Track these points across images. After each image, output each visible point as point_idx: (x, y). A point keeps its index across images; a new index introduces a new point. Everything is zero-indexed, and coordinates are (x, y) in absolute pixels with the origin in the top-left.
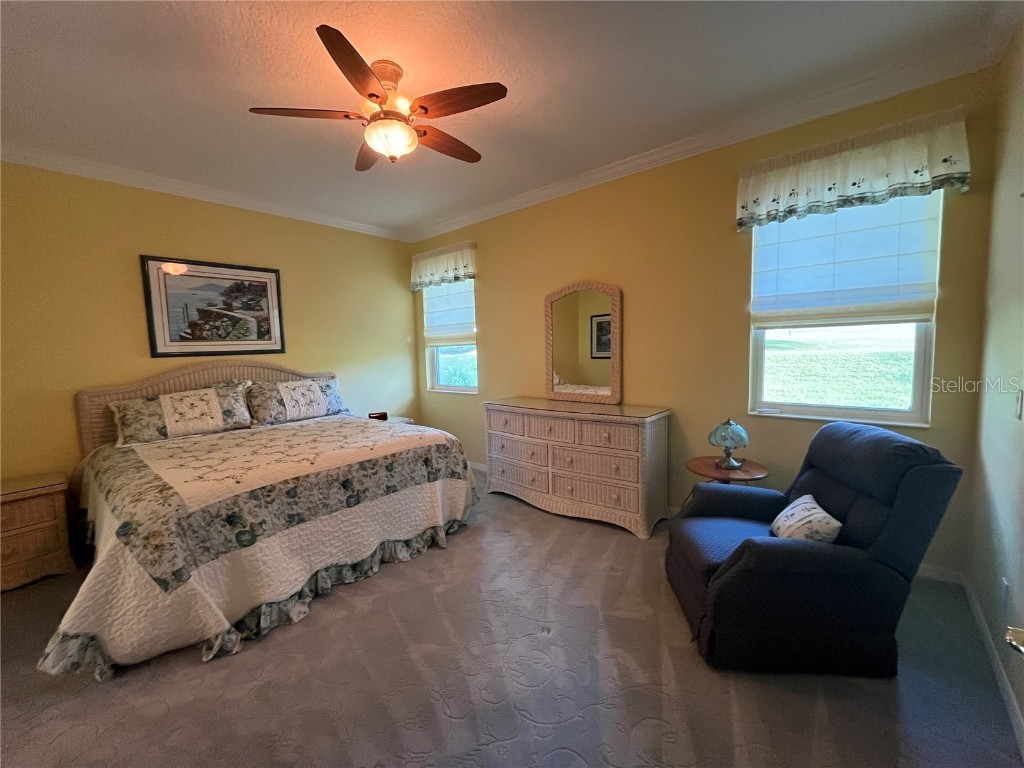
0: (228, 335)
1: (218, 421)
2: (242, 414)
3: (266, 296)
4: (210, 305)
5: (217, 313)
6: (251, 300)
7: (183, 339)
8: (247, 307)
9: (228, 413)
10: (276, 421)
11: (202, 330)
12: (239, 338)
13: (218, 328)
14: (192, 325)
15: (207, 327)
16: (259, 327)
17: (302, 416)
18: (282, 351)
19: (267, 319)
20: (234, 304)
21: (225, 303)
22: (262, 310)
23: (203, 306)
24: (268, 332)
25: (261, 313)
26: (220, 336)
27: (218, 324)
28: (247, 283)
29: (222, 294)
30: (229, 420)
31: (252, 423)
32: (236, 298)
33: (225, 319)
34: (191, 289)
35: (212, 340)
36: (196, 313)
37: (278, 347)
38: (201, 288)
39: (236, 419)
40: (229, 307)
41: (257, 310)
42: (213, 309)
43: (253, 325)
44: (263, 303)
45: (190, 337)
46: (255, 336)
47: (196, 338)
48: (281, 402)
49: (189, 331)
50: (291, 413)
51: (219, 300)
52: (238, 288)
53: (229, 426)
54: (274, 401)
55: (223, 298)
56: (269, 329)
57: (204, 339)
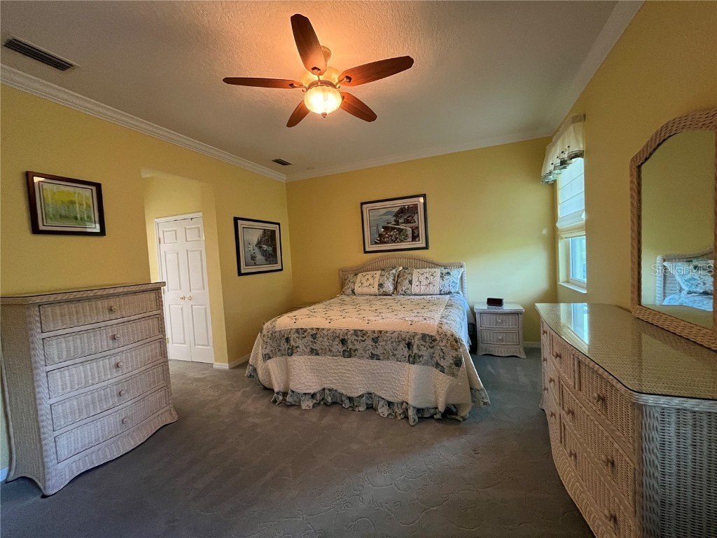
0: (396, 238)
1: (375, 290)
2: (389, 286)
3: (417, 213)
4: (388, 223)
5: (391, 227)
6: (409, 217)
7: (376, 243)
8: (407, 222)
9: (381, 285)
10: (405, 294)
11: (384, 238)
12: (402, 241)
13: (391, 236)
14: (380, 235)
15: (387, 236)
16: (413, 233)
17: (422, 293)
18: (426, 248)
19: (417, 228)
20: (400, 221)
21: (395, 221)
22: (415, 222)
23: (385, 224)
24: (418, 236)
25: (413, 224)
26: (392, 240)
27: (392, 233)
28: (406, 207)
29: (394, 216)
30: (381, 290)
31: (393, 293)
32: (401, 217)
33: (395, 230)
34: (379, 216)
35: (389, 243)
36: (382, 228)
37: (424, 245)
38: (384, 215)
39: (384, 289)
40: (397, 223)
42: (390, 225)
43: (409, 232)
44: (415, 218)
45: (379, 242)
46: (410, 239)
47: (382, 242)
48: (411, 282)
49: (379, 239)
50: (415, 289)
51: (392, 219)
52: (402, 211)
53: (381, 293)
54: (407, 281)
55: (394, 218)
56: (419, 234)
57: (386, 243)
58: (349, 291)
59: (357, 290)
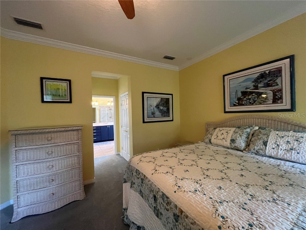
0: (255, 102)
1: (228, 143)
2: (241, 143)
3: (281, 76)
4: (247, 89)
5: (250, 92)
6: (270, 81)
7: (235, 105)
8: (268, 85)
9: (233, 141)
10: (257, 153)
11: (242, 101)
12: (260, 104)
13: (250, 99)
14: (239, 99)
15: (245, 99)
16: (275, 95)
17: (279, 157)
19: (281, 90)
20: (259, 85)
21: (254, 86)
22: (278, 85)
23: (244, 90)
24: (281, 98)
25: (276, 87)
26: (250, 103)
27: (250, 97)
28: (267, 72)
29: (253, 82)
30: (233, 144)
31: (245, 150)
32: (261, 82)
33: (254, 94)
34: (239, 83)
35: (246, 105)
36: (241, 93)
38: (243, 82)
39: (235, 144)
40: (256, 87)
41: (274, 86)
42: (248, 90)
43: (271, 94)
44: (278, 81)
45: (237, 104)
46: (271, 102)
47: (240, 104)
48: (265, 144)
49: (237, 102)
50: (269, 150)
52: (263, 76)
53: (232, 147)
54: (261, 141)
55: (254, 84)
56: (282, 96)
57: (243, 105)
58: (208, 140)
59: (214, 140)
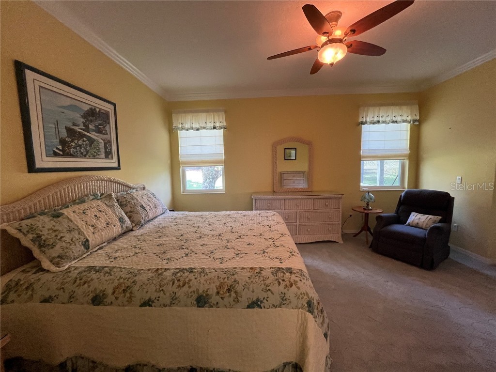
0: (87, 152)
1: (118, 227)
2: (126, 221)
3: (109, 123)
4: (74, 125)
5: (79, 132)
6: (100, 125)
7: (56, 154)
8: (98, 130)
11: (69, 147)
12: (94, 157)
13: (80, 146)
14: (63, 142)
15: (73, 144)
16: (106, 148)
18: (118, 168)
19: (110, 142)
20: (90, 126)
21: (84, 125)
22: (107, 134)
23: (70, 125)
24: (111, 152)
25: (106, 136)
26: (82, 153)
27: (80, 142)
28: (98, 110)
29: (82, 116)
30: (123, 225)
31: (133, 226)
32: (91, 121)
33: (85, 139)
34: (59, 107)
35: (76, 157)
37: (116, 165)
38: (68, 108)
39: (126, 224)
40: (87, 128)
41: (104, 134)
42: (76, 128)
43: (102, 146)
44: (107, 128)
45: (61, 153)
46: (103, 156)
47: (66, 154)
48: (143, 207)
49: (60, 147)
50: (150, 213)
52: (92, 113)
53: (125, 230)
54: (139, 207)
55: (83, 120)
56: (111, 150)
57: (71, 155)
58: (78, 248)
59: (93, 240)
